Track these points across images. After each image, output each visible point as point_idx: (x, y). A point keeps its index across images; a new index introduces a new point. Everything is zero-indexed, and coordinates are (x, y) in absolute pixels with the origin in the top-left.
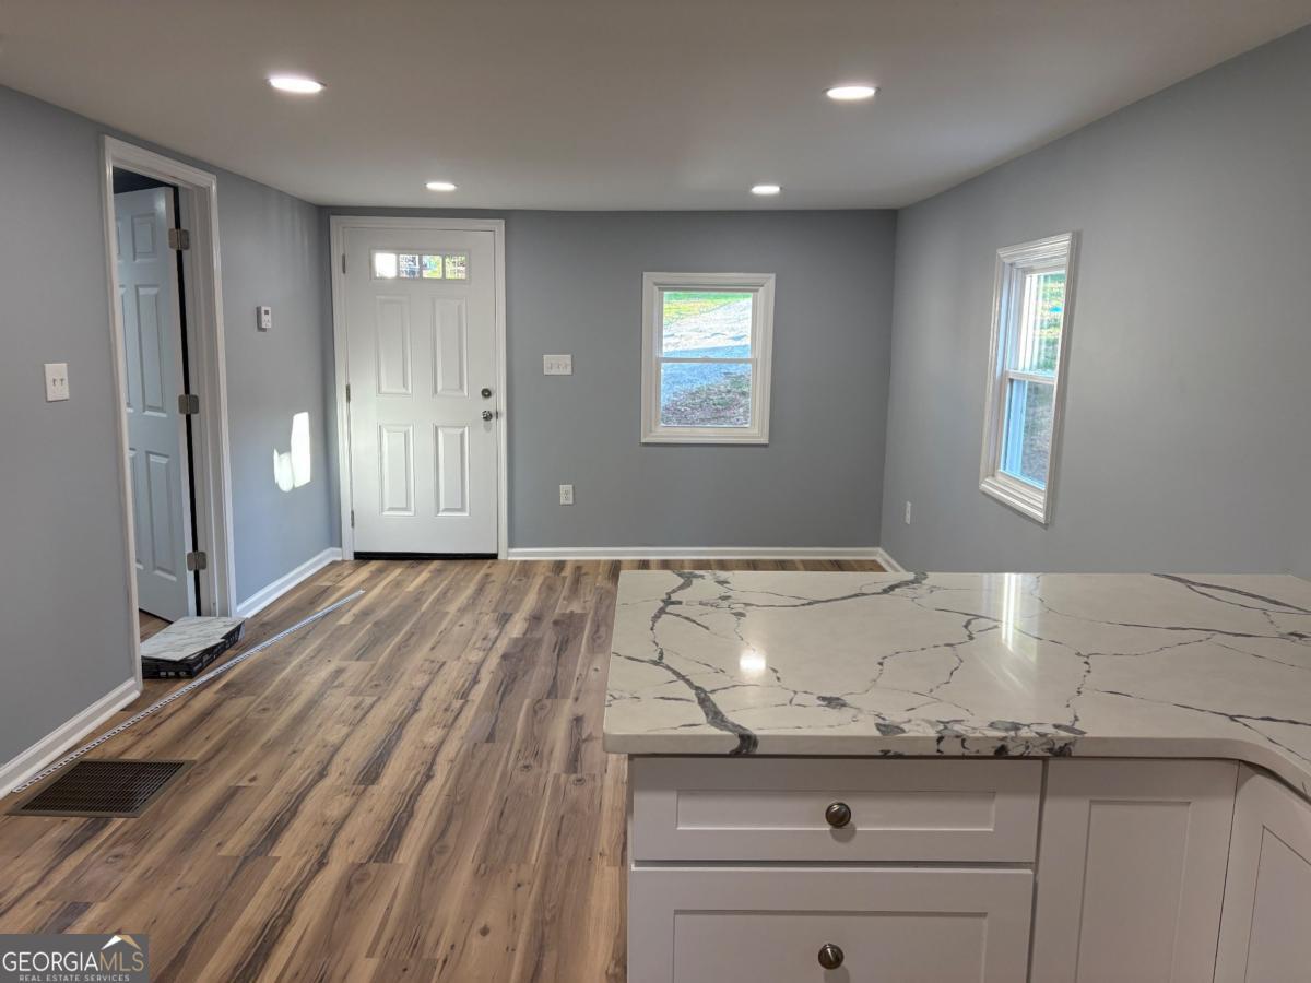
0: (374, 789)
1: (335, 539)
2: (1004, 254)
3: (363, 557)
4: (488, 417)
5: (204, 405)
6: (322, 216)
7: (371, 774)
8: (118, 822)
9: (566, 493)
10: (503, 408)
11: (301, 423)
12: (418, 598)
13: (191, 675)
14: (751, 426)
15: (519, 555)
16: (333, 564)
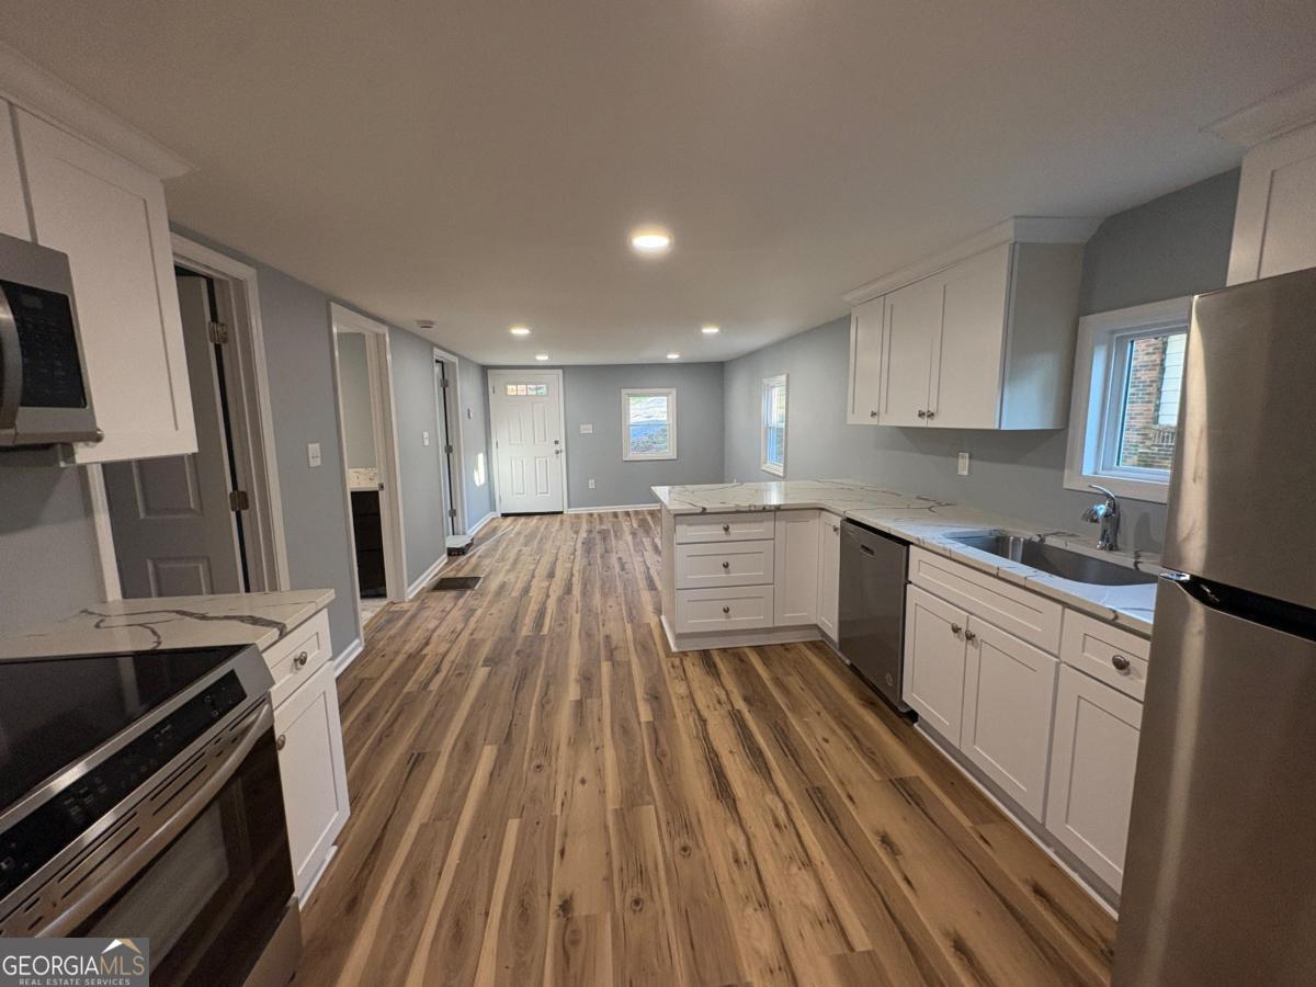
0: (555, 579)
1: (493, 507)
2: (765, 381)
3: (505, 515)
4: (557, 452)
5: (455, 449)
6: (485, 370)
7: (551, 575)
8: (469, 592)
9: (592, 484)
10: (563, 448)
11: (481, 457)
12: (538, 528)
13: (464, 553)
14: (669, 452)
15: (573, 511)
16: (493, 519)
